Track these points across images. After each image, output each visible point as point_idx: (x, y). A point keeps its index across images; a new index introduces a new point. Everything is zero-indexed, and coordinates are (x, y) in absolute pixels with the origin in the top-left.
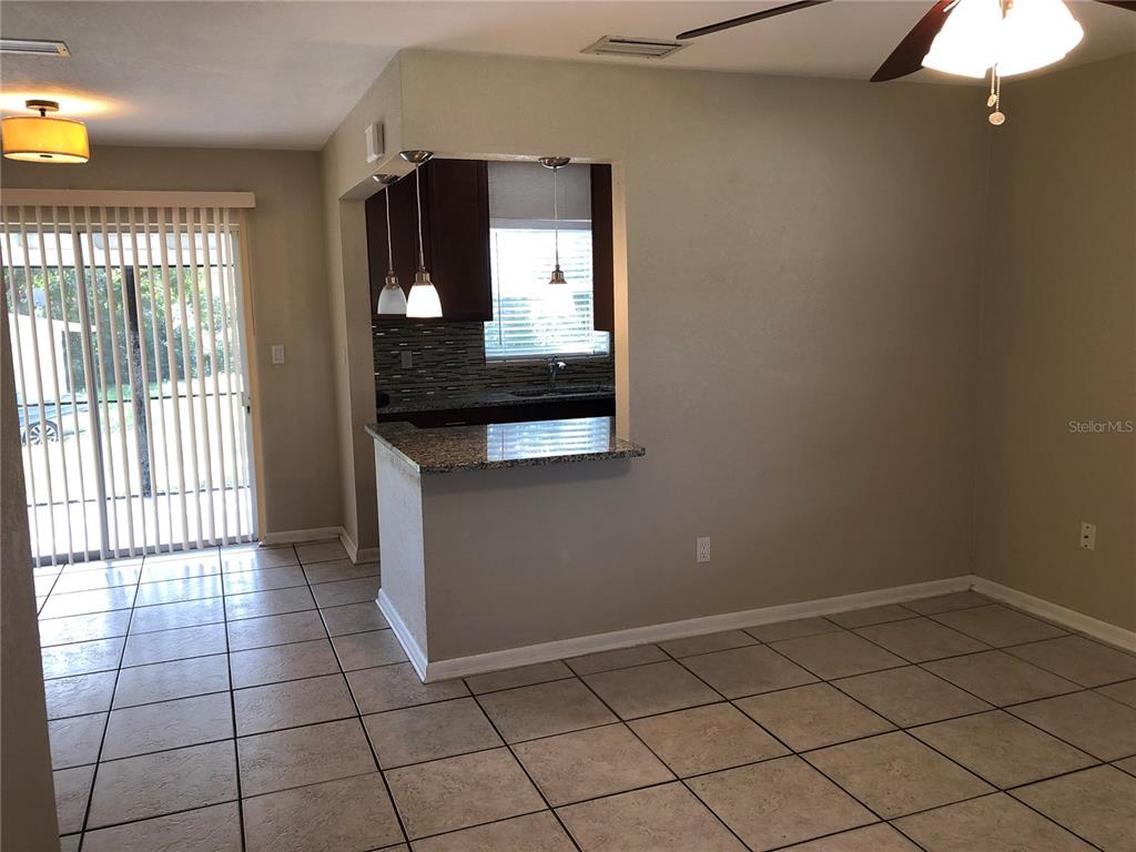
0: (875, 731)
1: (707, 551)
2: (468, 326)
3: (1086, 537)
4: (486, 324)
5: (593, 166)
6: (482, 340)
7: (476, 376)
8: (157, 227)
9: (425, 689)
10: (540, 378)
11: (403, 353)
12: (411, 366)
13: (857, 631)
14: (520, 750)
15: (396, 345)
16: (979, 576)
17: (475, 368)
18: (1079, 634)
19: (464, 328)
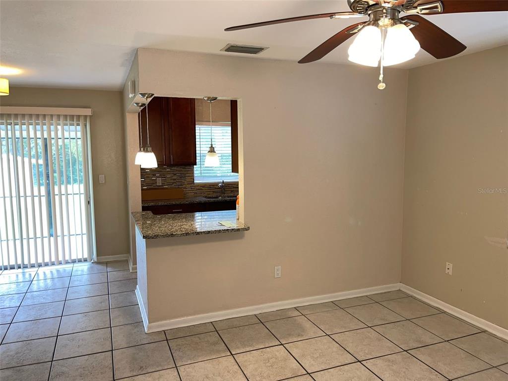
0: (347, 362)
1: (279, 272)
2: (187, 167)
3: (448, 269)
4: (195, 166)
5: (231, 101)
6: (193, 173)
7: (190, 189)
8: (45, 123)
9: (146, 336)
10: (218, 190)
11: (158, 179)
12: (161, 184)
13: (346, 309)
14: (181, 369)
15: (154, 175)
16: (403, 283)
17: (190, 185)
18: (445, 312)
19: (185, 168)
